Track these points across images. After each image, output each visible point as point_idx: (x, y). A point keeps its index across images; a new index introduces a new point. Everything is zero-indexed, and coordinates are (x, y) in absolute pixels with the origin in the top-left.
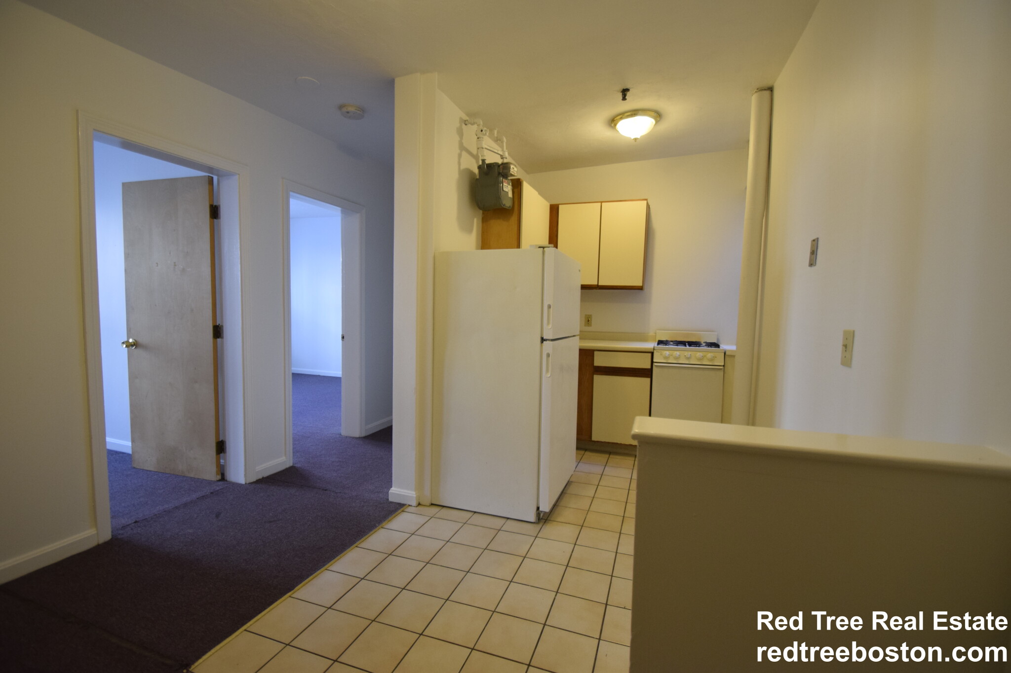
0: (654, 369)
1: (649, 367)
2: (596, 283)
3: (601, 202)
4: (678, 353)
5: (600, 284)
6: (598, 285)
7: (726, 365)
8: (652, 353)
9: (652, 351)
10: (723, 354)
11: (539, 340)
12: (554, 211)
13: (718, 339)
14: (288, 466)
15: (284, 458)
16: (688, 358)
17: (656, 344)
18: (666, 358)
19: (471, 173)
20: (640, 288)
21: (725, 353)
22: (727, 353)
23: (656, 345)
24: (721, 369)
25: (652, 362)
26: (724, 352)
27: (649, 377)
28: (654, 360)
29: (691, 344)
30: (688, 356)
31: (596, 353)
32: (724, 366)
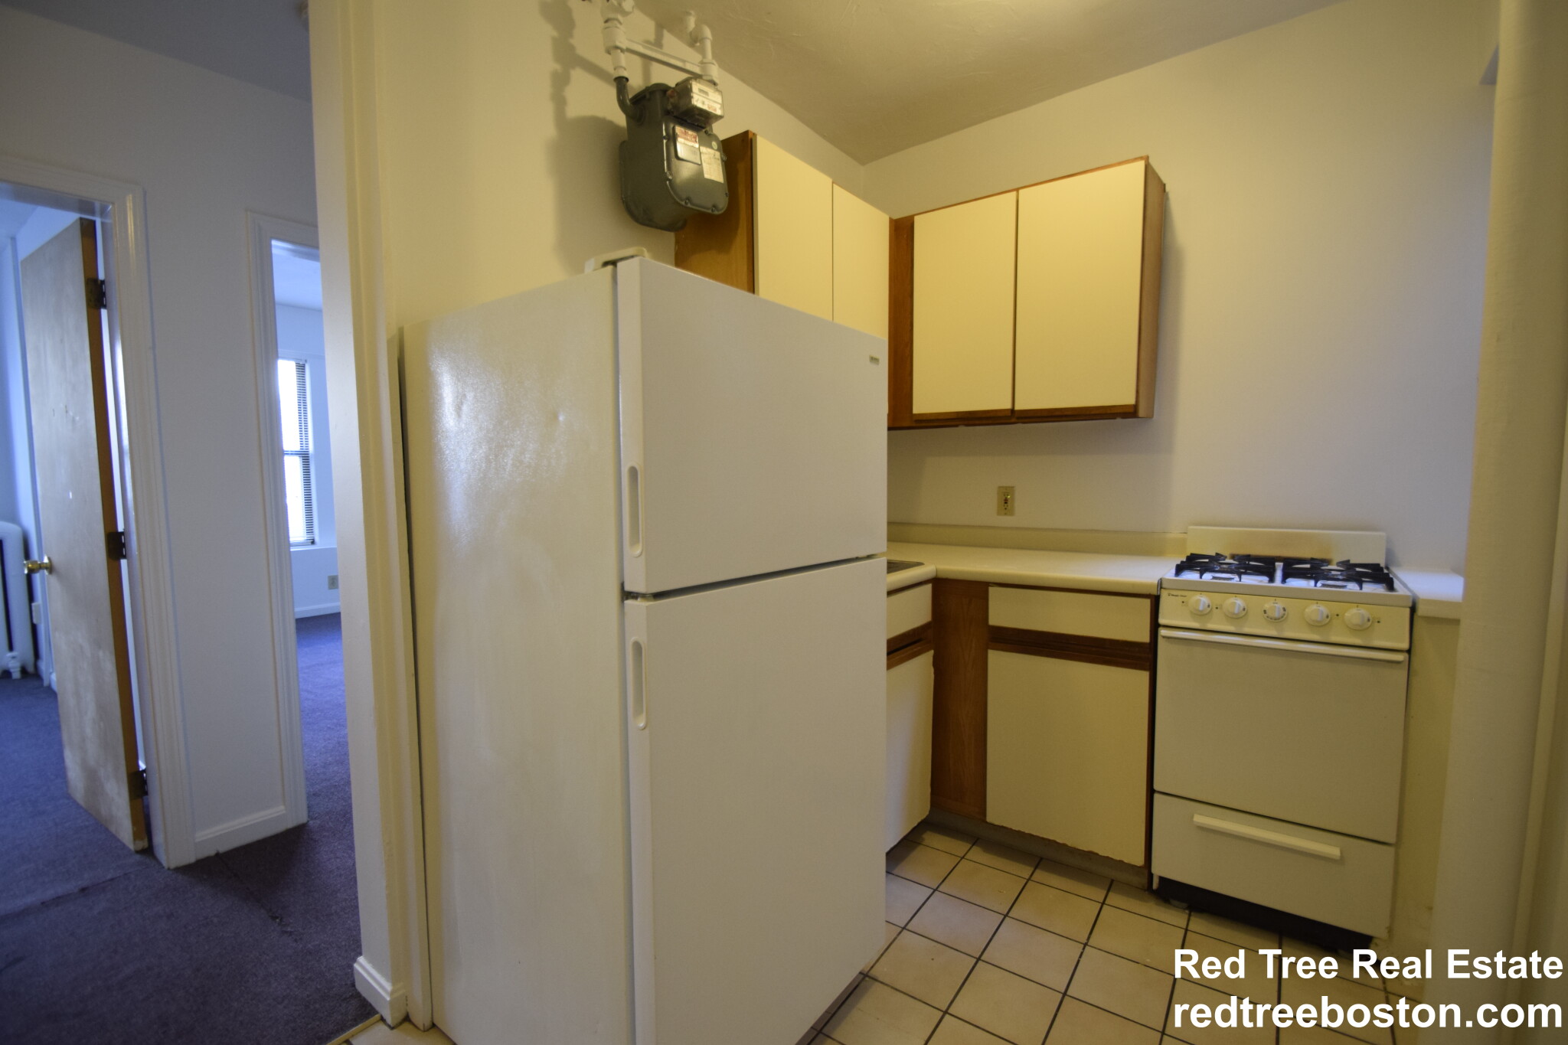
0: (1161, 643)
1: (1144, 637)
2: (1008, 406)
3: (1017, 190)
4: (1239, 602)
5: (1017, 408)
6: (1013, 411)
7: (1416, 651)
8: (1156, 601)
9: (1154, 592)
10: (1408, 611)
11: (614, 595)
12: (902, 234)
13: (1390, 554)
14: (290, 824)
15: (282, 807)
16: (1277, 620)
17: (1173, 571)
18: (1199, 614)
19: (602, 125)
20: (1129, 413)
21: (1413, 610)
22: (1421, 611)
23: (1169, 573)
24: (1398, 663)
25: (1155, 626)
26: (1410, 604)
27: (1142, 668)
28: (1162, 621)
29: (1293, 568)
30: (1276, 615)
31: (992, 590)
32: (1409, 651)
